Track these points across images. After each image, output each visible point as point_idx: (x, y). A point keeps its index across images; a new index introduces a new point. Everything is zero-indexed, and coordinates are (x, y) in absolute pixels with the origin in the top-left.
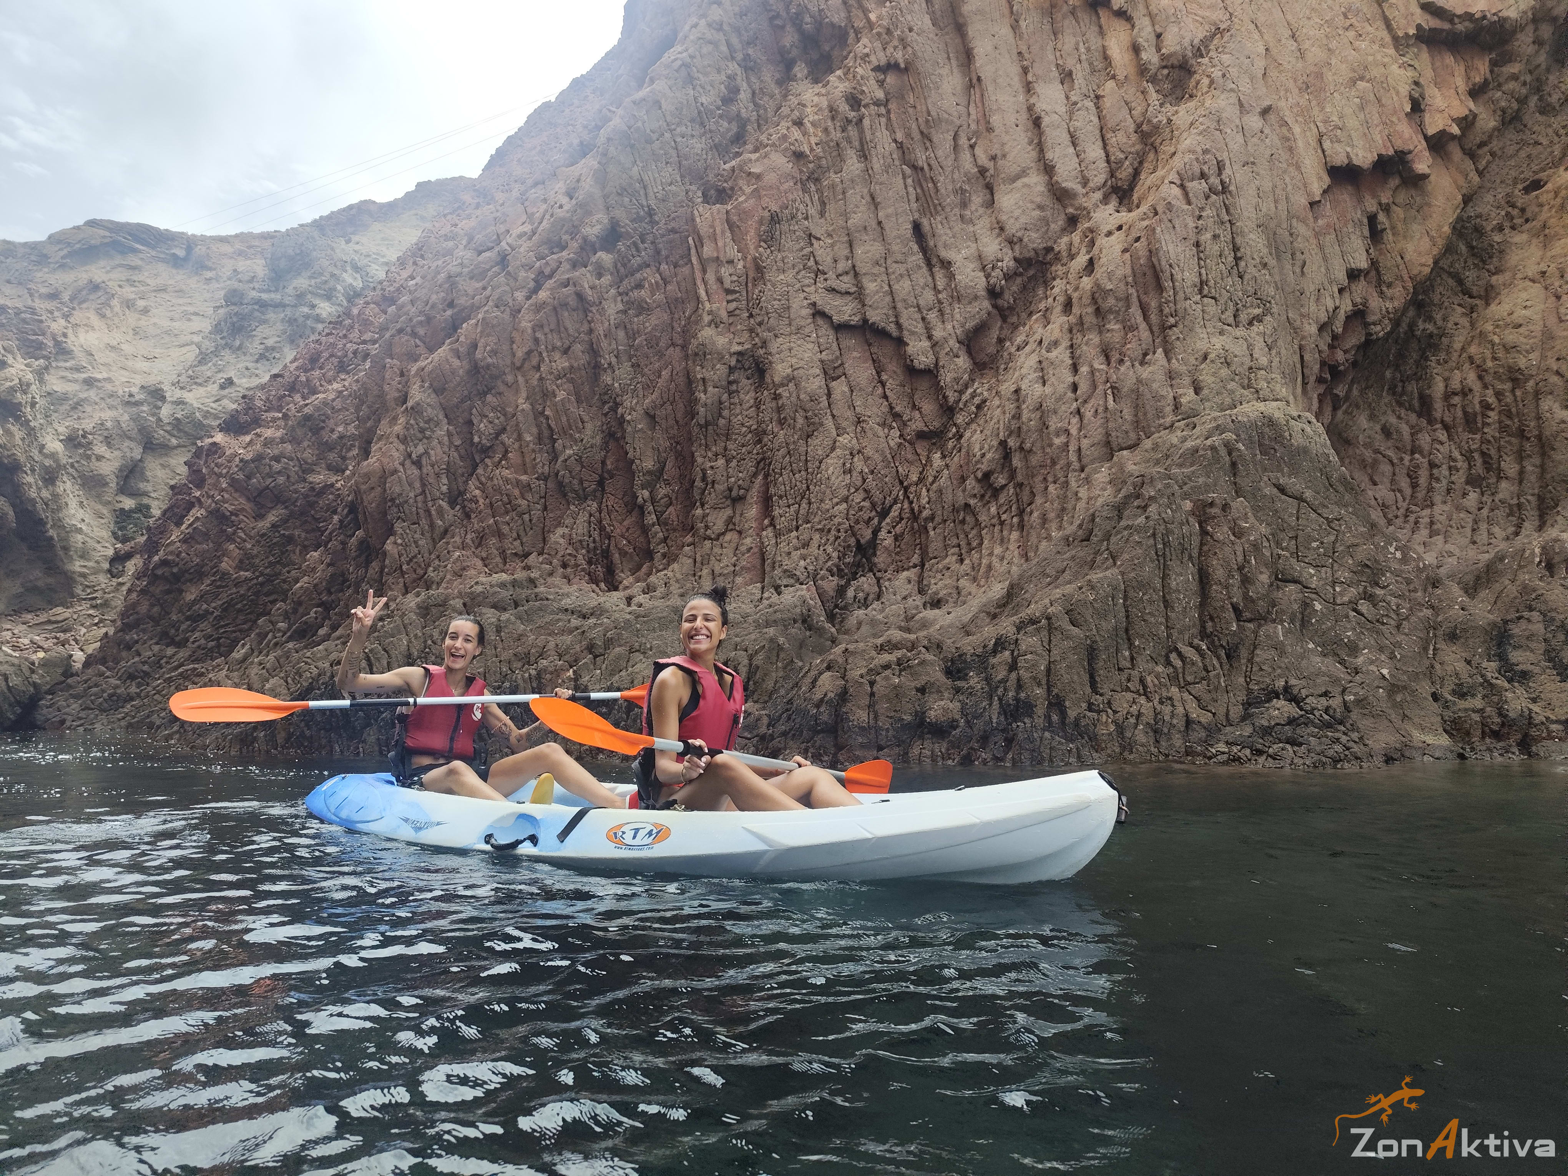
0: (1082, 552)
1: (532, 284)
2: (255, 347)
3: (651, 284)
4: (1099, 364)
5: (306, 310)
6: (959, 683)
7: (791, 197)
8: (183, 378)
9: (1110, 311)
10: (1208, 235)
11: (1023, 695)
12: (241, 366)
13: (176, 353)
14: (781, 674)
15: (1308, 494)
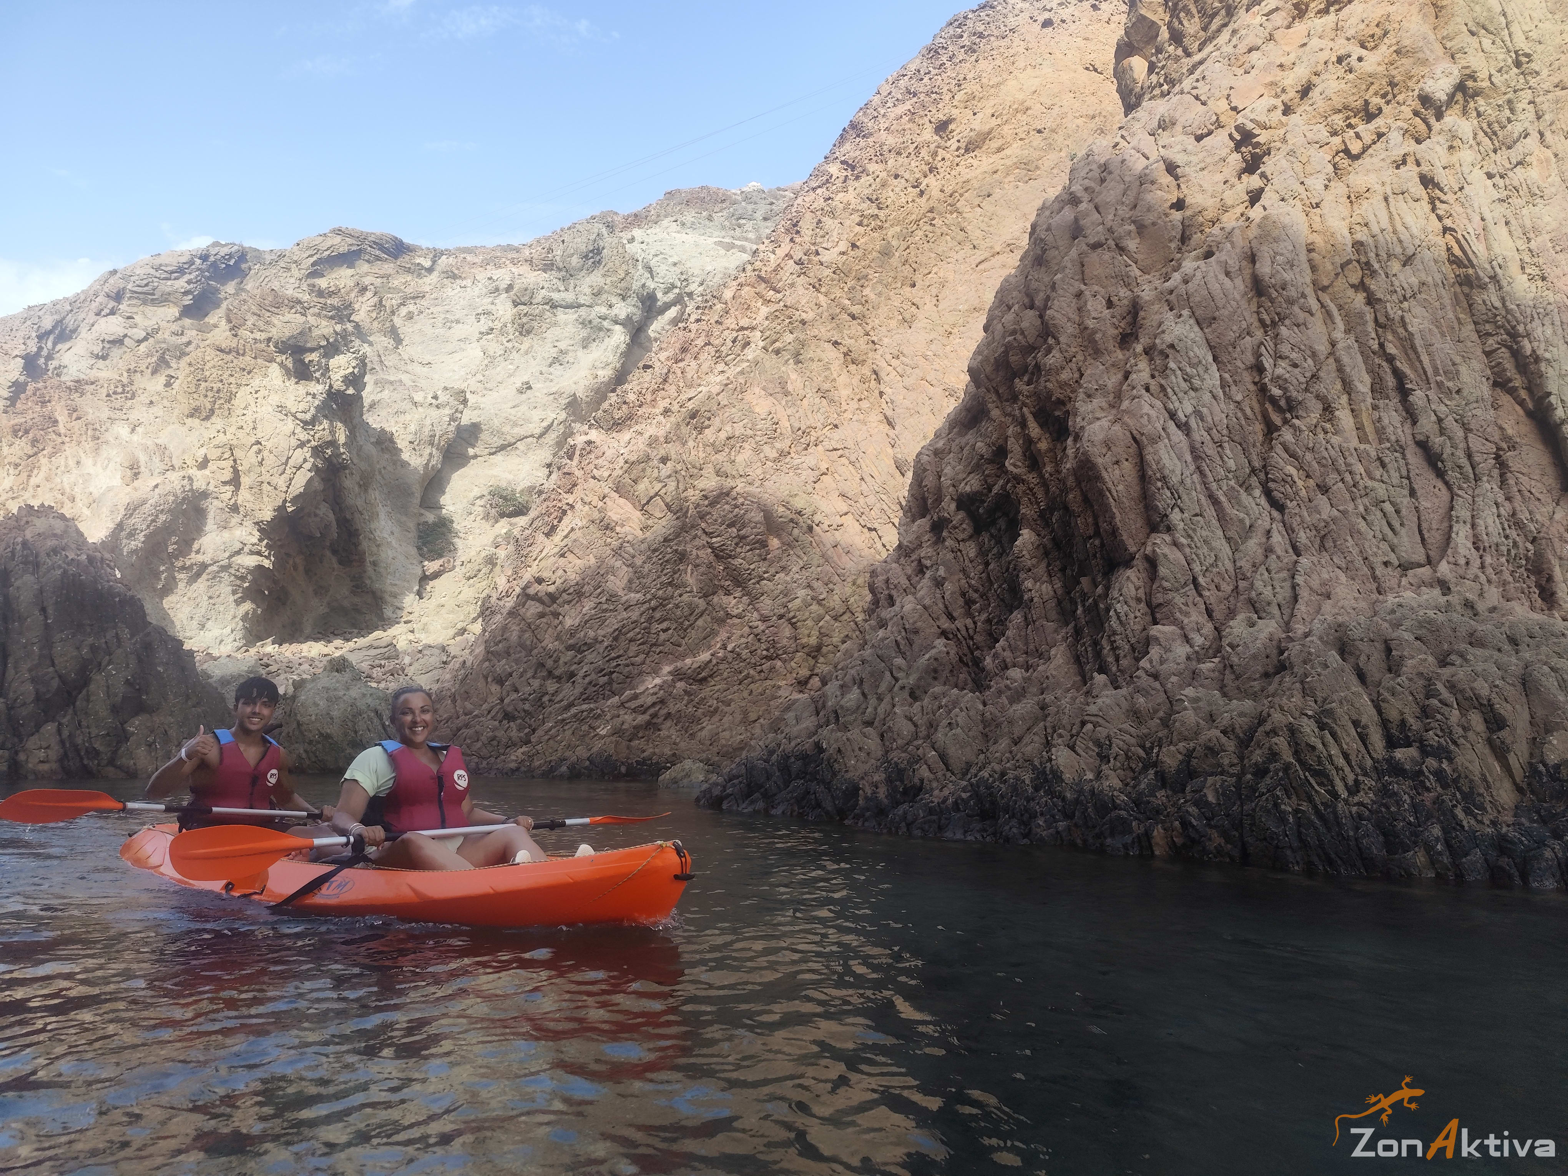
2: (546, 350)
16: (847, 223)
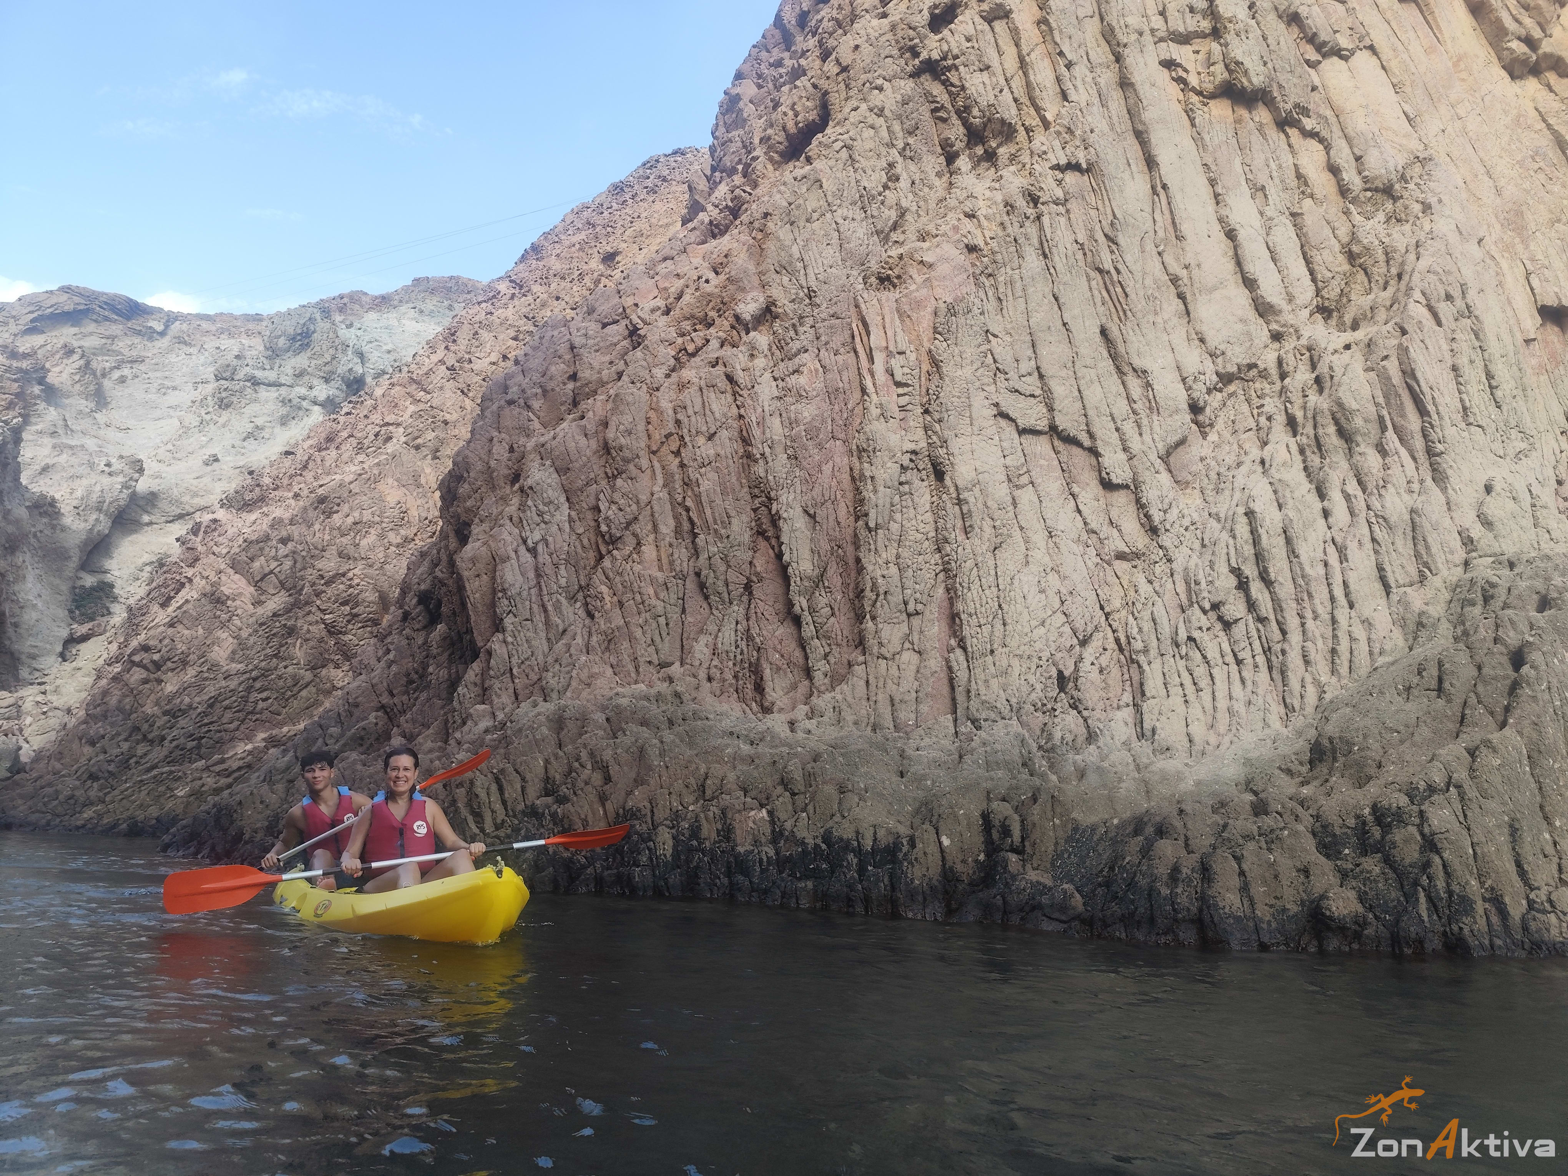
2: (242, 425)
3: (810, 371)
4: (1353, 490)
5: (303, 391)
7: (965, 290)
8: (162, 452)
9: (1359, 433)
10: (1465, 360)
11: (1455, 886)
12: (226, 443)
13: (151, 426)
16: (501, 337)
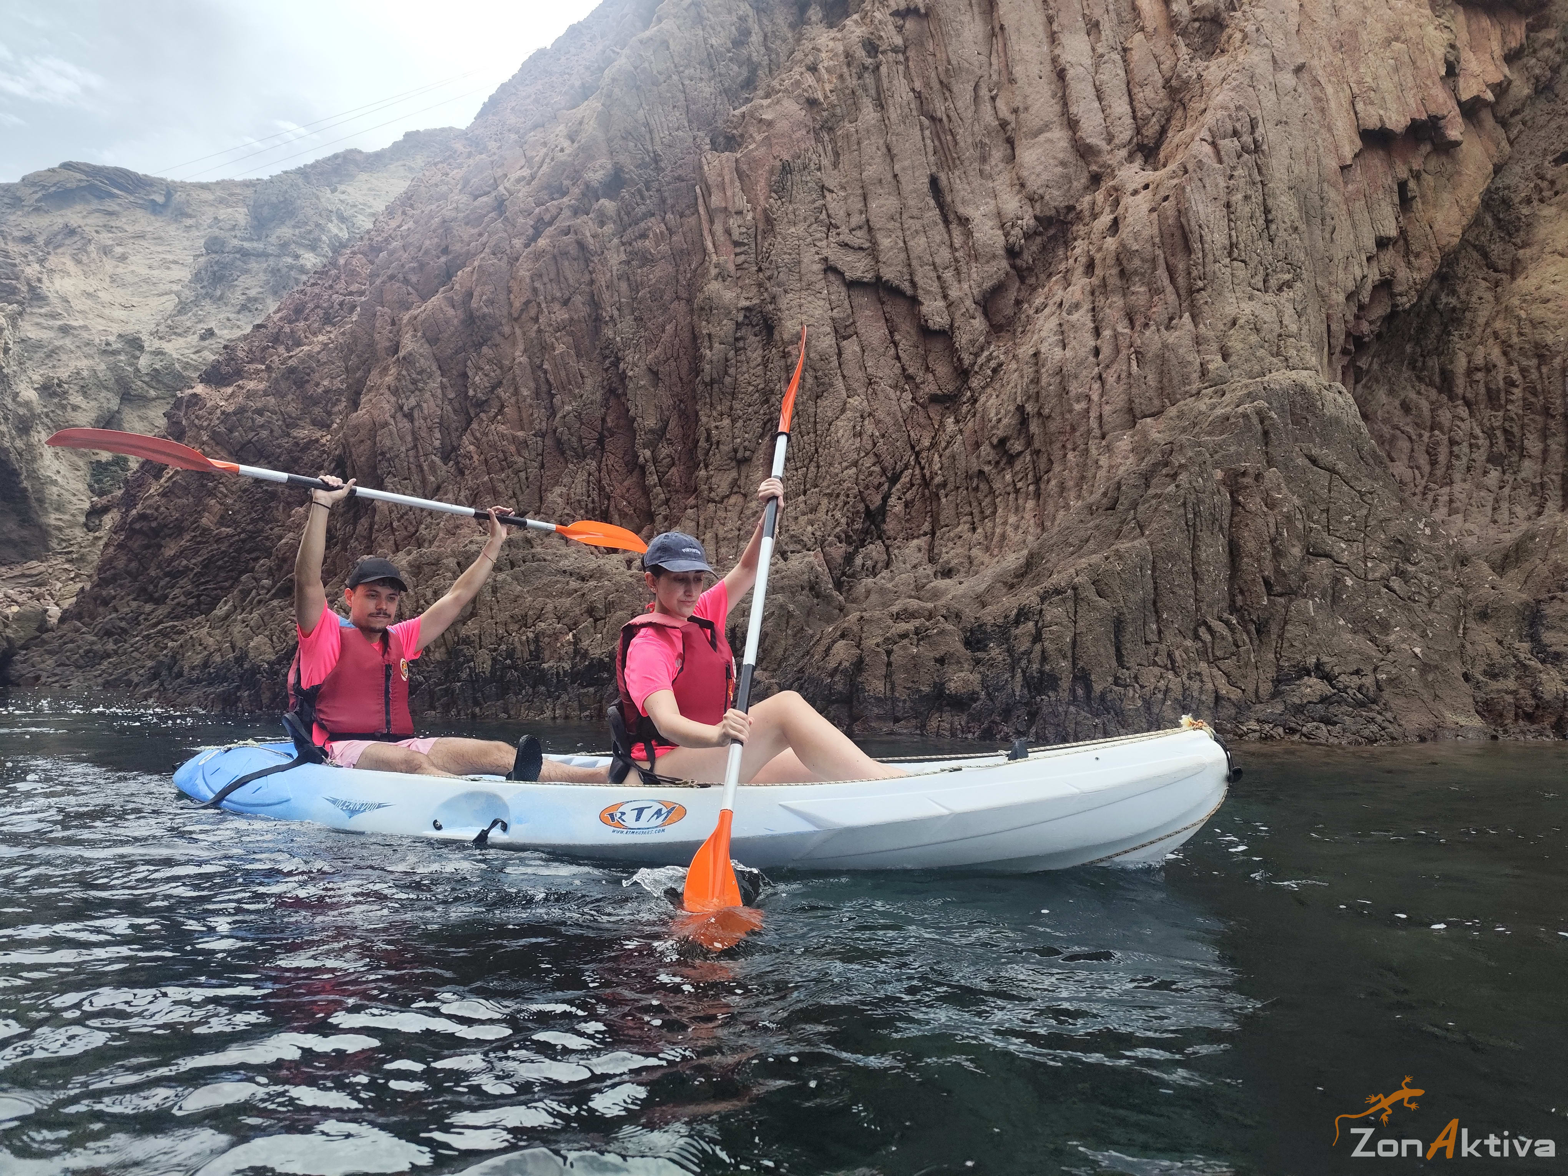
0: (1109, 522)
1: (531, 231)
2: (236, 297)
3: (655, 234)
4: (1123, 328)
5: (290, 260)
6: (979, 654)
7: (803, 146)
8: (162, 328)
9: (1135, 272)
10: (1239, 196)
11: (1047, 668)
12: (221, 316)
13: (154, 302)
14: (791, 641)
15: (1341, 466)
